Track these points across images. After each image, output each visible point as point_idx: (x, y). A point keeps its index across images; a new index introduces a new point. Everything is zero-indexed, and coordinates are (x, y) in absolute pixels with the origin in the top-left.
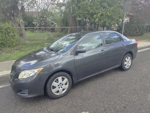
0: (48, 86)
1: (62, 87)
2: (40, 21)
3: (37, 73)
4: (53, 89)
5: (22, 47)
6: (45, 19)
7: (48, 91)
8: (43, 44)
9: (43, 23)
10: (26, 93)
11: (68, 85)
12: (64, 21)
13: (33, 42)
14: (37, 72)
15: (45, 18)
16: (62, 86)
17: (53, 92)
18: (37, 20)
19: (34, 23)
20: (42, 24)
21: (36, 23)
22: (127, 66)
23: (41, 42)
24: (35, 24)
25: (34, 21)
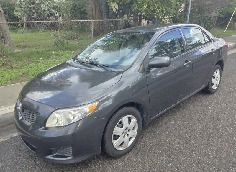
0: (107, 136)
1: (128, 135)
2: (28, 9)
3: (89, 112)
4: (115, 139)
5: (10, 61)
6: (38, 7)
7: (107, 145)
8: (48, 53)
9: (35, 15)
10: (66, 155)
11: (136, 130)
12: (75, 10)
13: (28, 50)
14: (88, 110)
15: (38, 4)
16: (128, 133)
17: (114, 145)
18: (23, 9)
19: (18, 14)
20: (33, 15)
21: (19, 14)
22: (215, 85)
23: (43, 50)
24: (19, 17)
25: (16, 11)
